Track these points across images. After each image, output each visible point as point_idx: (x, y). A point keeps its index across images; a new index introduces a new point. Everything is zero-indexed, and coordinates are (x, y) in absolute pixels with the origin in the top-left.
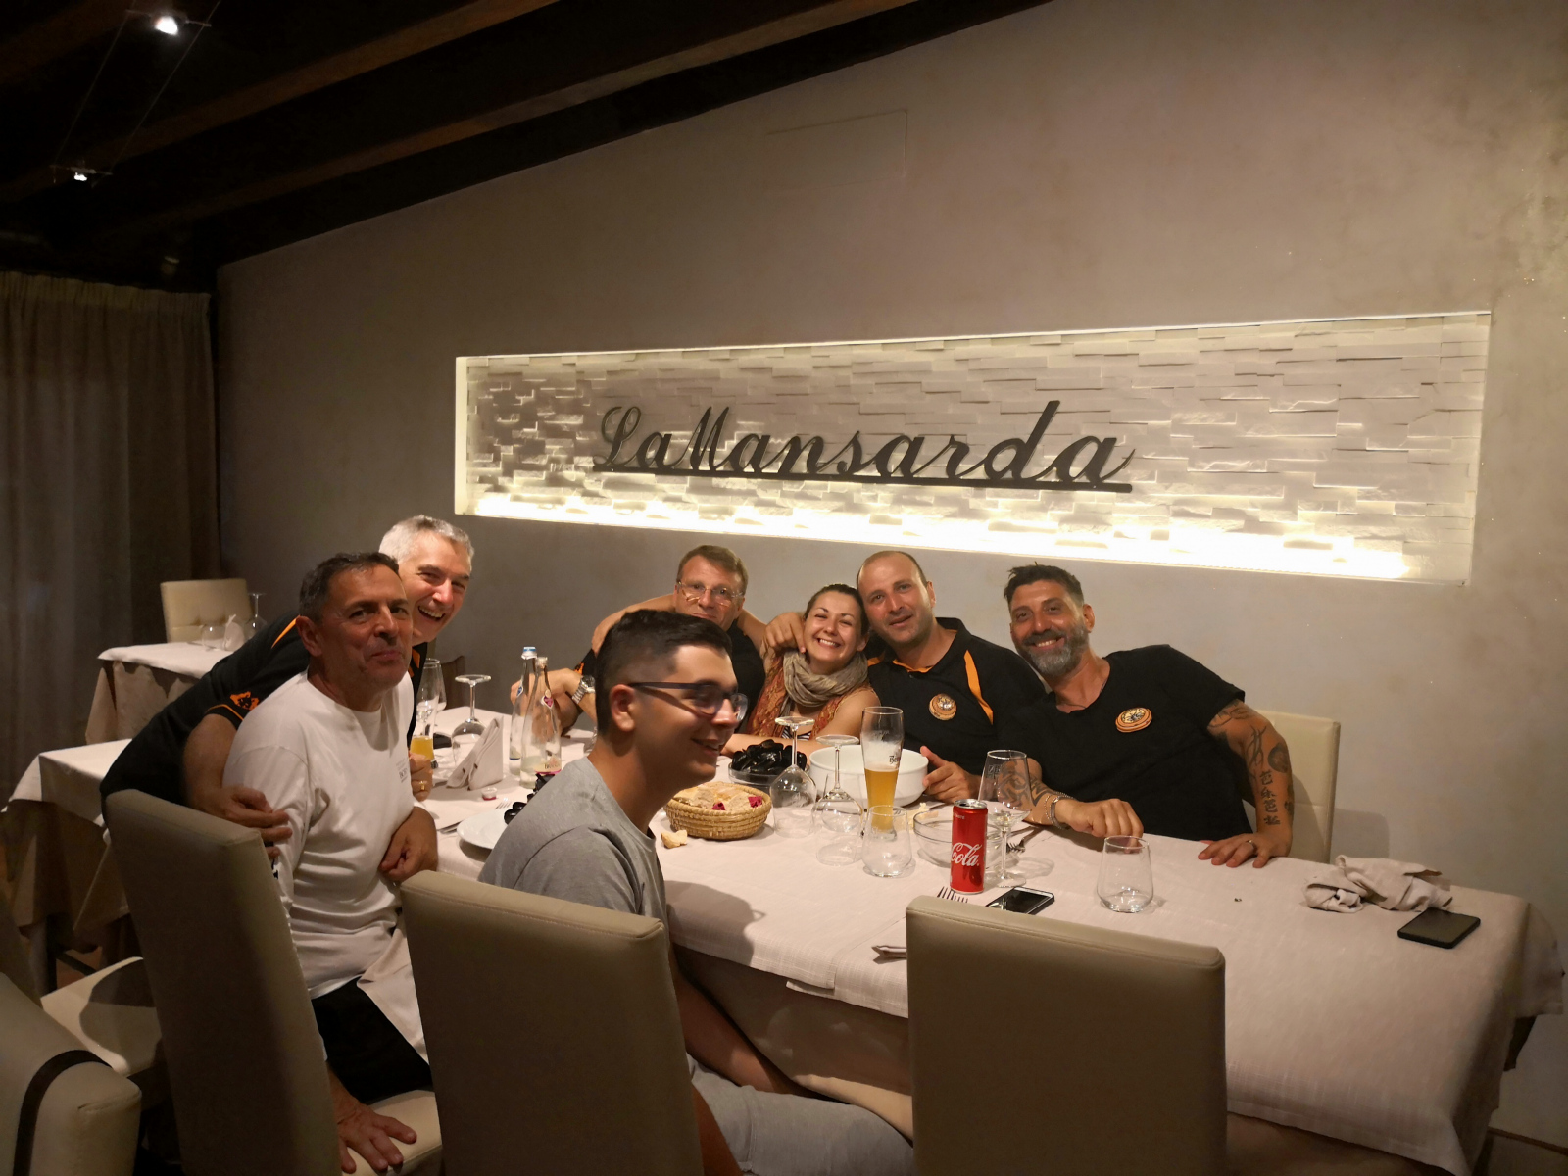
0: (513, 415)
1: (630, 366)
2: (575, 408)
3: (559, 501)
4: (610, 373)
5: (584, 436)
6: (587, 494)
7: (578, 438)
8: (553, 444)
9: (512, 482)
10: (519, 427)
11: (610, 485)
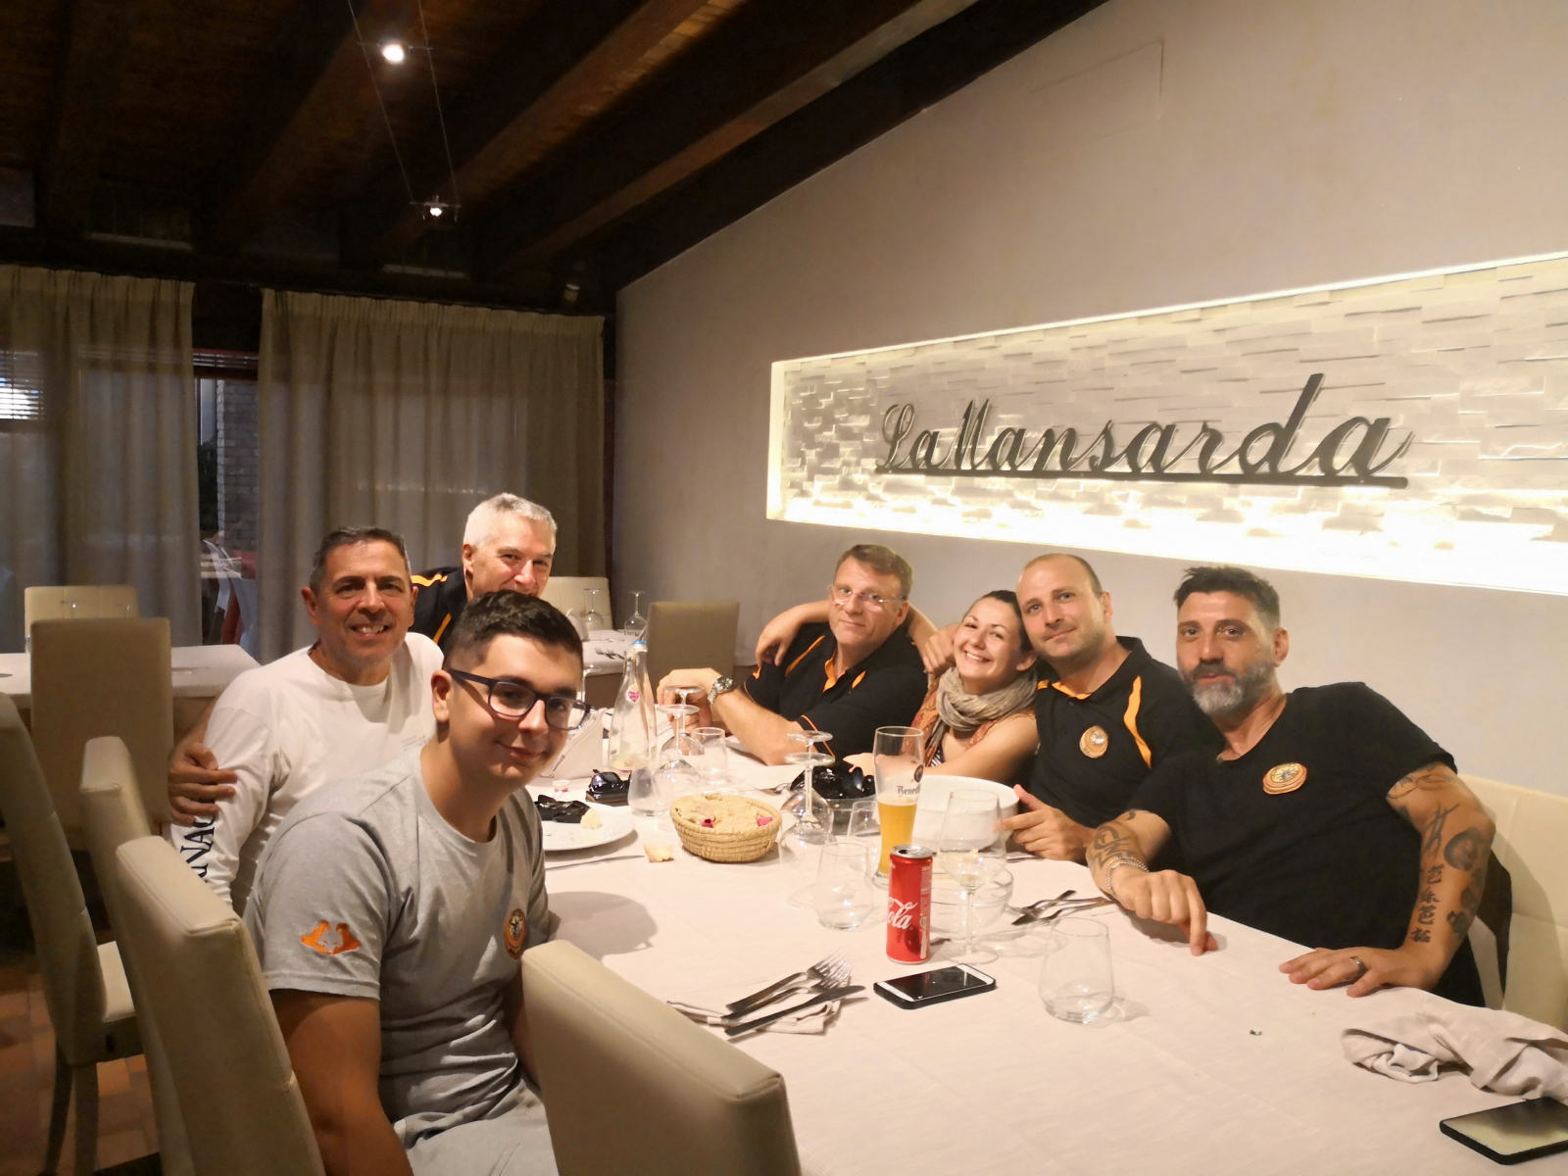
0: (816, 419)
1: (909, 361)
2: (864, 409)
3: (848, 505)
4: (893, 370)
5: (869, 437)
6: (872, 498)
7: (865, 440)
8: (846, 446)
9: (812, 486)
10: (820, 430)
11: (890, 488)
